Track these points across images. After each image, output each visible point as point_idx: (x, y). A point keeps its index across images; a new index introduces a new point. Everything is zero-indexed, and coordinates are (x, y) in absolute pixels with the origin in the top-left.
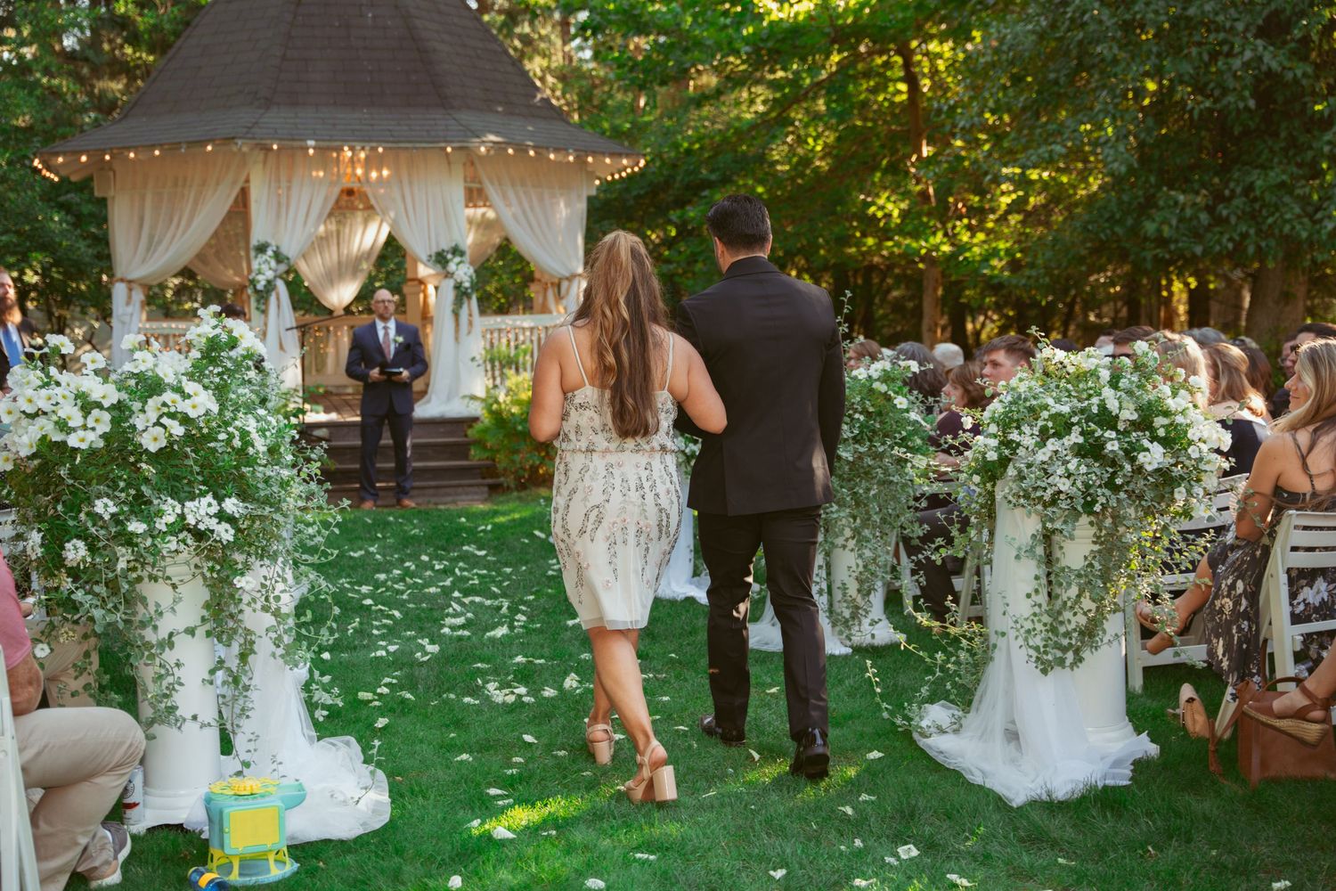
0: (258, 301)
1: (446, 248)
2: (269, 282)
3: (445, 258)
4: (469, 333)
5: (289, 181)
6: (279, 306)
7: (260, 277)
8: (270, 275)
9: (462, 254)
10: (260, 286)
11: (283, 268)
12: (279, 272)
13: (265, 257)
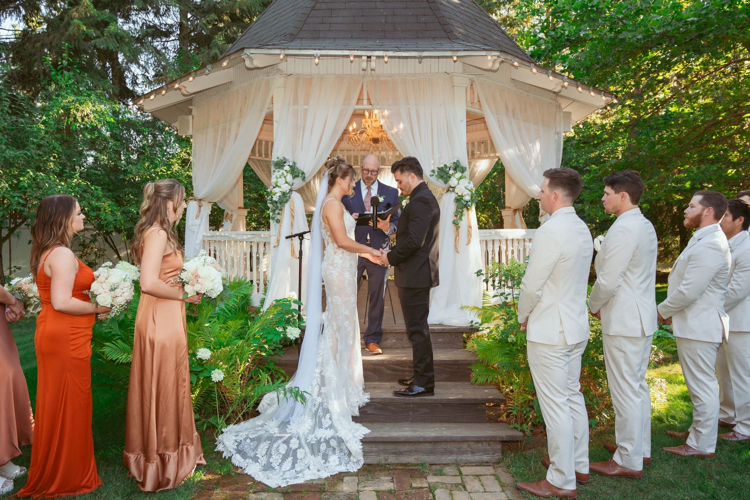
0: (274, 211)
1: (448, 165)
2: (284, 194)
3: (447, 173)
4: (469, 243)
5: (307, 103)
6: (293, 216)
7: (277, 190)
8: (286, 188)
9: (463, 170)
10: (275, 198)
11: (298, 183)
12: (295, 187)
13: (281, 171)
